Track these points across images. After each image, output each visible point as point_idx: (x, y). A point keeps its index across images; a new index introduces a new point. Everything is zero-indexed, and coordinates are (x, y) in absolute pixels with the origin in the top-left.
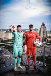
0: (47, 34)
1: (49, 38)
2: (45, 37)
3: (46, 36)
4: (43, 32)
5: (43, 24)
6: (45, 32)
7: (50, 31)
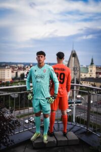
0: (81, 74)
1: (84, 80)
2: (77, 79)
3: (80, 76)
4: (74, 69)
5: (74, 52)
6: (78, 69)
7: (85, 66)
